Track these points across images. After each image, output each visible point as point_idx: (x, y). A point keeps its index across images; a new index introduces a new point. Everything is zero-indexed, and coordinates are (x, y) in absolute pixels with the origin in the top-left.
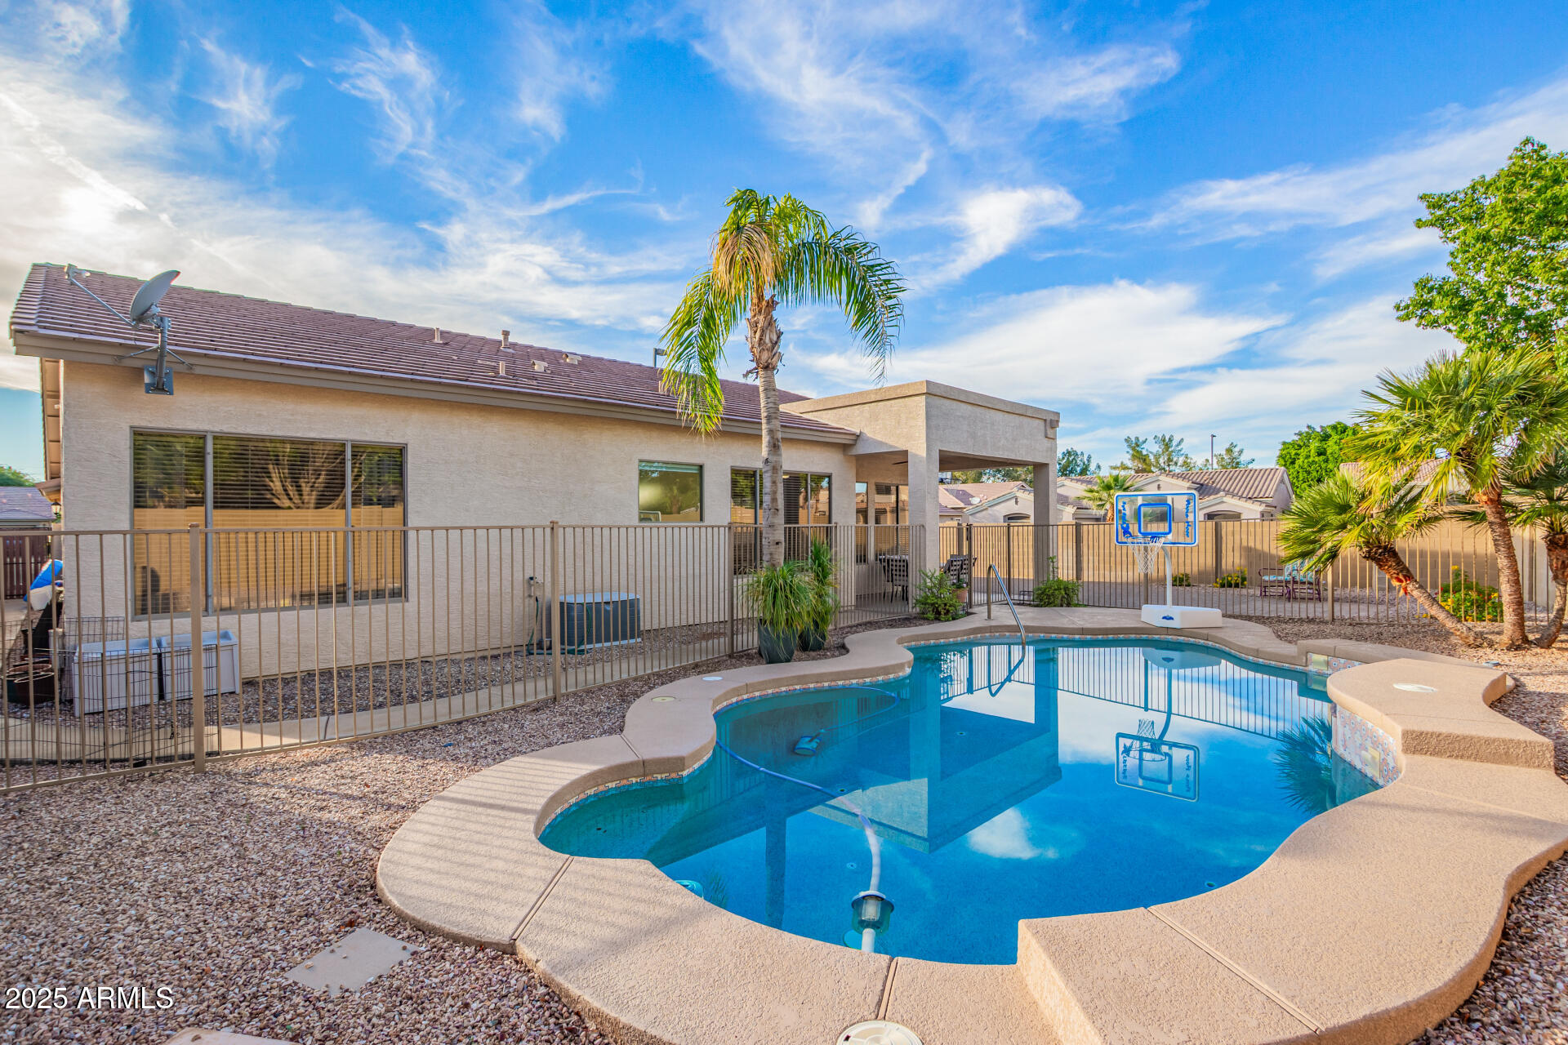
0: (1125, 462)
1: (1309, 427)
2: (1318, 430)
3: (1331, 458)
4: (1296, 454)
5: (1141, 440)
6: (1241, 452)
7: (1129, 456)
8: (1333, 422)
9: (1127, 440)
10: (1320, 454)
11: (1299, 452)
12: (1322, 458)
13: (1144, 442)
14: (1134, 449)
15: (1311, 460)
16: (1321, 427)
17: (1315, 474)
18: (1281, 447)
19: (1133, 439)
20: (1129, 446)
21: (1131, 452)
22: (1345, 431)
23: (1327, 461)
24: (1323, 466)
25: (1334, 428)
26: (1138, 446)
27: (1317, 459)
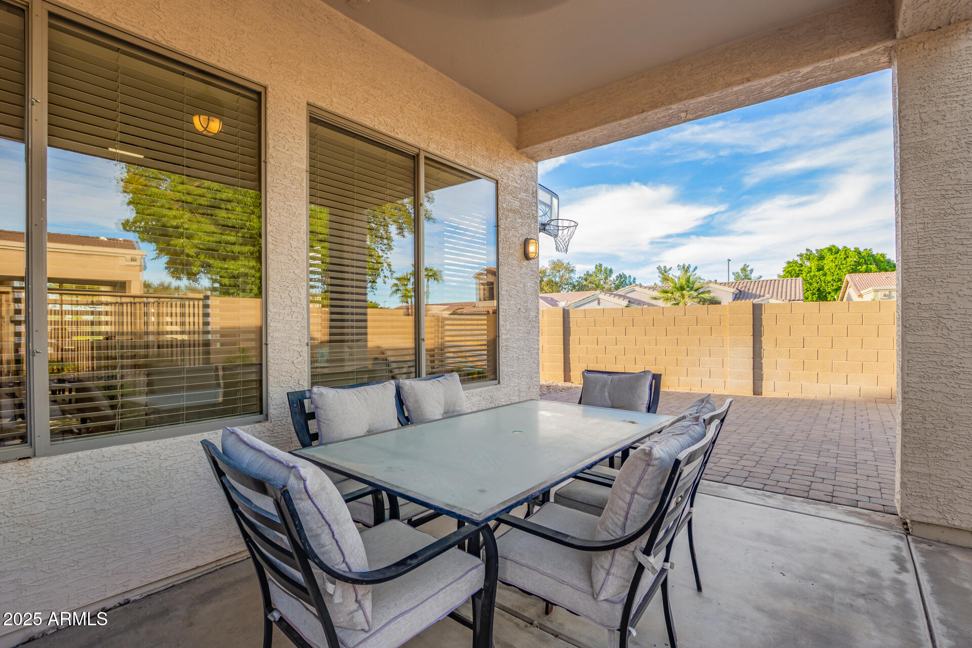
0: (657, 283)
1: (807, 250)
2: (814, 252)
3: (829, 273)
4: (800, 270)
5: (667, 268)
6: (752, 271)
7: (660, 279)
8: (828, 246)
9: (659, 268)
10: (819, 270)
11: (801, 268)
12: (821, 272)
13: (670, 269)
14: (663, 274)
15: (812, 274)
16: (816, 250)
17: (815, 285)
18: (785, 265)
19: (662, 267)
20: (660, 272)
21: (661, 276)
22: (838, 253)
23: (825, 275)
24: (823, 278)
25: (830, 250)
26: (666, 272)
27: (817, 273)
